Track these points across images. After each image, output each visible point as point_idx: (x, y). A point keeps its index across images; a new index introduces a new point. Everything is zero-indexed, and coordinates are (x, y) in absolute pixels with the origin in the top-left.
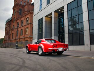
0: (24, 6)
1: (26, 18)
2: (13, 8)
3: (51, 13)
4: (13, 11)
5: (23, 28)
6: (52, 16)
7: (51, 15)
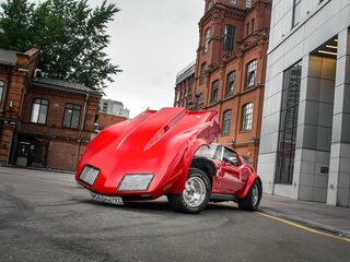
0: (247, 11)
1: (246, 63)
2: (202, 24)
3: (336, 37)
4: (201, 36)
5: (233, 105)
6: (335, 51)
7: (336, 44)
